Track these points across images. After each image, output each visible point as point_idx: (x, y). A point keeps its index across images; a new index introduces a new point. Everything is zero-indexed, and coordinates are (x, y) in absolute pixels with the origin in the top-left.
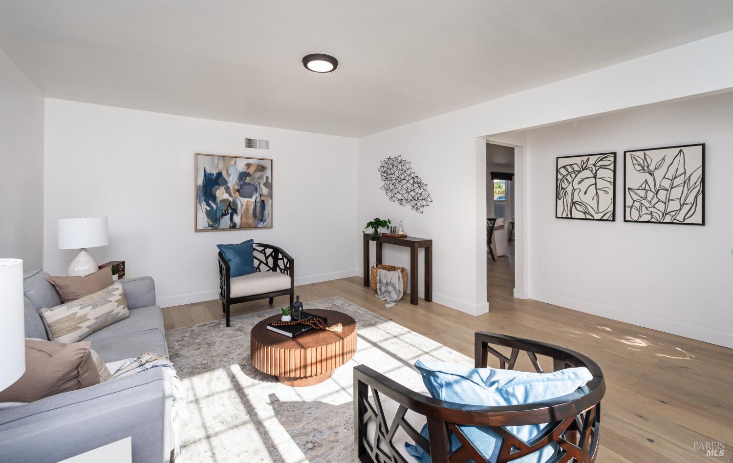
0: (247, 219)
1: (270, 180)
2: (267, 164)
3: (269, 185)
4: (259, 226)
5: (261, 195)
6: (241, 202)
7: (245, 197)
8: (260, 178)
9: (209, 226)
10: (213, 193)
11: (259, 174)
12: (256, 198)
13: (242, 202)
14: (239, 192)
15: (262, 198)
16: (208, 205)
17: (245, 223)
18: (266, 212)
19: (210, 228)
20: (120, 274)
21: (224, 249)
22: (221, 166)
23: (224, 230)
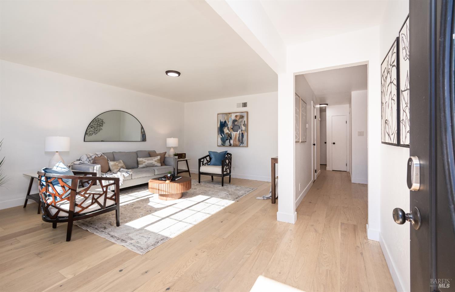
0: (236, 142)
1: (246, 123)
2: (245, 115)
3: (246, 125)
4: (241, 146)
5: (242, 130)
7: (235, 132)
8: (241, 122)
9: (222, 144)
10: (223, 130)
11: (241, 120)
12: (240, 132)
13: (234, 134)
14: (233, 129)
15: (242, 132)
16: (222, 135)
17: (235, 144)
18: (244, 139)
19: (222, 145)
20: (183, 157)
21: (211, 153)
22: (226, 118)
23: (227, 146)
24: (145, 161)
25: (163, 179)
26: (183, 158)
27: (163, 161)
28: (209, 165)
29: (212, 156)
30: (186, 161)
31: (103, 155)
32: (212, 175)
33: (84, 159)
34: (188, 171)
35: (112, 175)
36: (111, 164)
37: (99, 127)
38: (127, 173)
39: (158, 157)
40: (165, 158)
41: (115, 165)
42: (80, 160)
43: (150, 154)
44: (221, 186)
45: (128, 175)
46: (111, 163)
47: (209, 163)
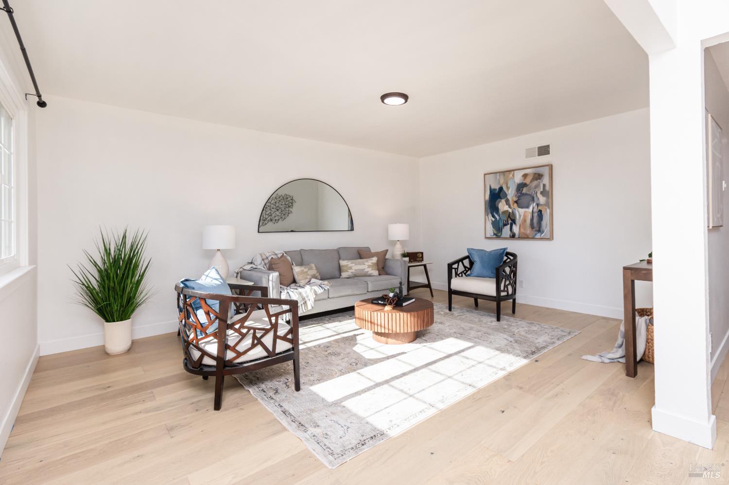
0: (525, 229)
1: (547, 188)
2: (545, 171)
3: (546, 193)
4: (537, 237)
5: (538, 205)
6: (519, 213)
7: (522, 208)
8: (537, 186)
9: (494, 234)
10: (497, 206)
11: (535, 183)
12: (533, 208)
14: (517, 203)
15: (539, 208)
16: (493, 216)
17: (524, 233)
18: (544, 223)
19: (495, 236)
20: (418, 259)
21: (473, 252)
22: (502, 181)
23: (506, 238)
24: (351, 267)
25: (380, 302)
26: (419, 261)
27: (383, 267)
28: (469, 275)
29: (476, 258)
30: (425, 266)
31: (285, 254)
32: (475, 296)
33: (258, 261)
34: (428, 286)
35: (296, 290)
36: (296, 271)
37: (287, 209)
38: (320, 288)
39: (373, 258)
40: (386, 260)
41: (302, 272)
42: (252, 263)
43: (361, 254)
44: (495, 319)
45: (322, 291)
46: (297, 269)
47: (469, 272)
